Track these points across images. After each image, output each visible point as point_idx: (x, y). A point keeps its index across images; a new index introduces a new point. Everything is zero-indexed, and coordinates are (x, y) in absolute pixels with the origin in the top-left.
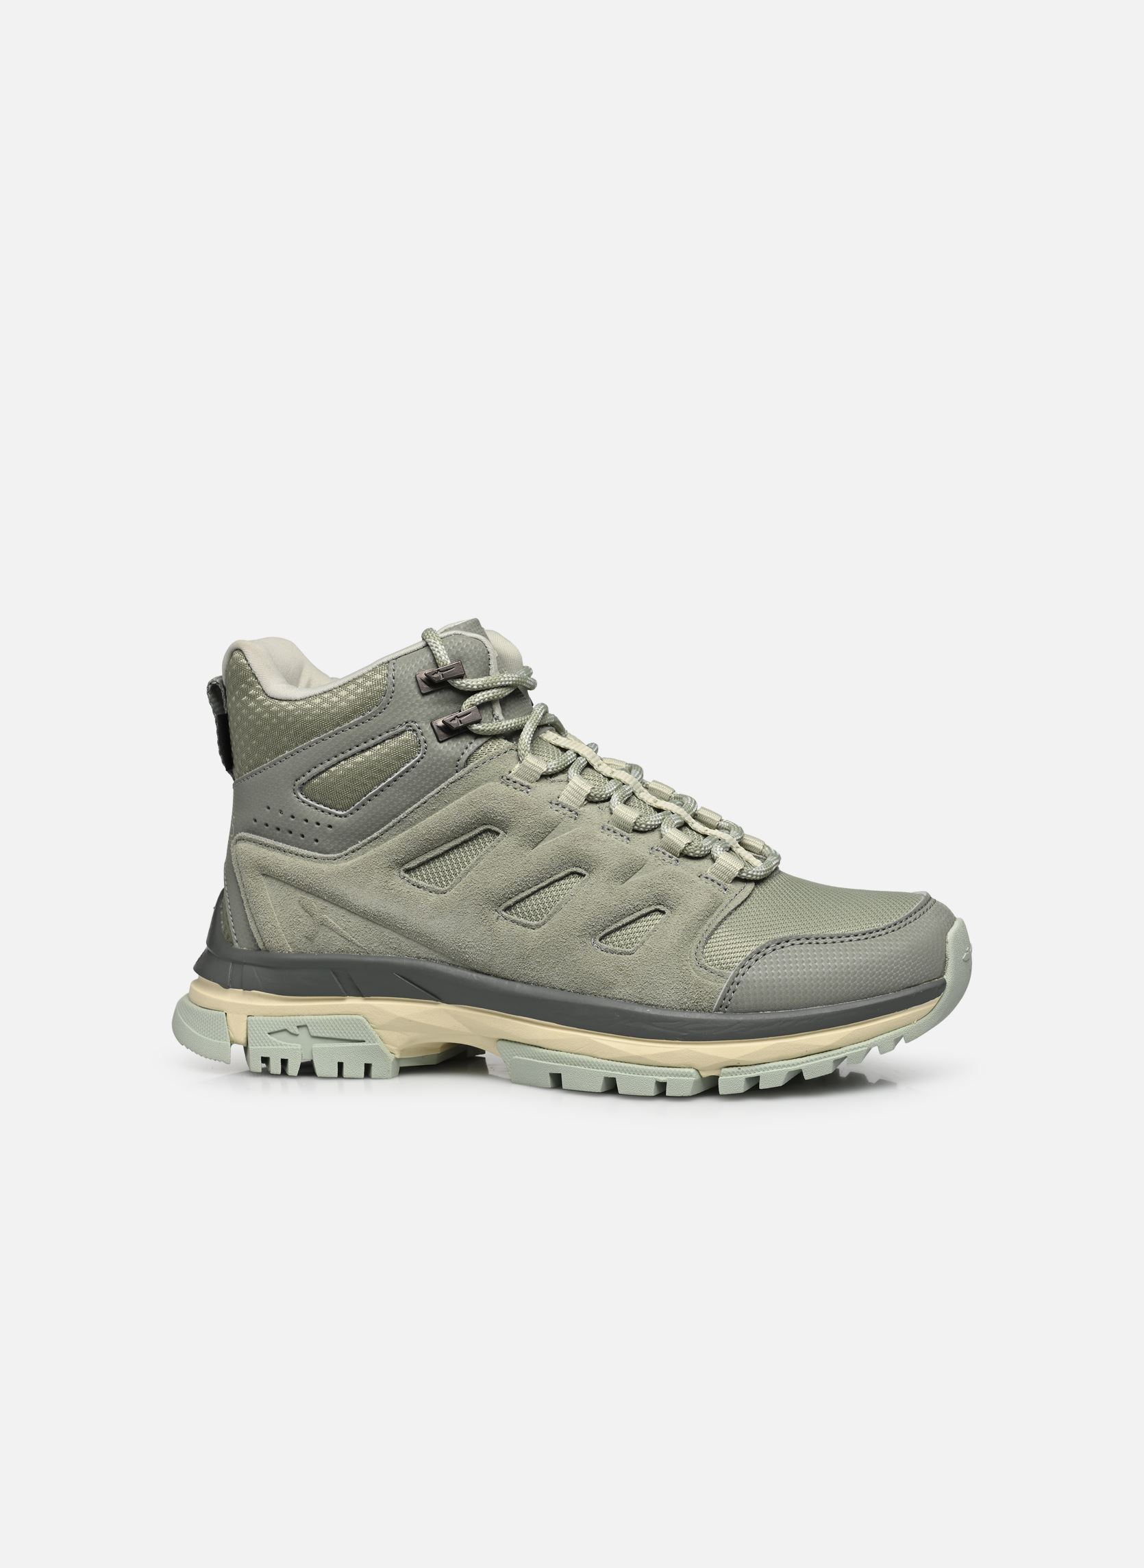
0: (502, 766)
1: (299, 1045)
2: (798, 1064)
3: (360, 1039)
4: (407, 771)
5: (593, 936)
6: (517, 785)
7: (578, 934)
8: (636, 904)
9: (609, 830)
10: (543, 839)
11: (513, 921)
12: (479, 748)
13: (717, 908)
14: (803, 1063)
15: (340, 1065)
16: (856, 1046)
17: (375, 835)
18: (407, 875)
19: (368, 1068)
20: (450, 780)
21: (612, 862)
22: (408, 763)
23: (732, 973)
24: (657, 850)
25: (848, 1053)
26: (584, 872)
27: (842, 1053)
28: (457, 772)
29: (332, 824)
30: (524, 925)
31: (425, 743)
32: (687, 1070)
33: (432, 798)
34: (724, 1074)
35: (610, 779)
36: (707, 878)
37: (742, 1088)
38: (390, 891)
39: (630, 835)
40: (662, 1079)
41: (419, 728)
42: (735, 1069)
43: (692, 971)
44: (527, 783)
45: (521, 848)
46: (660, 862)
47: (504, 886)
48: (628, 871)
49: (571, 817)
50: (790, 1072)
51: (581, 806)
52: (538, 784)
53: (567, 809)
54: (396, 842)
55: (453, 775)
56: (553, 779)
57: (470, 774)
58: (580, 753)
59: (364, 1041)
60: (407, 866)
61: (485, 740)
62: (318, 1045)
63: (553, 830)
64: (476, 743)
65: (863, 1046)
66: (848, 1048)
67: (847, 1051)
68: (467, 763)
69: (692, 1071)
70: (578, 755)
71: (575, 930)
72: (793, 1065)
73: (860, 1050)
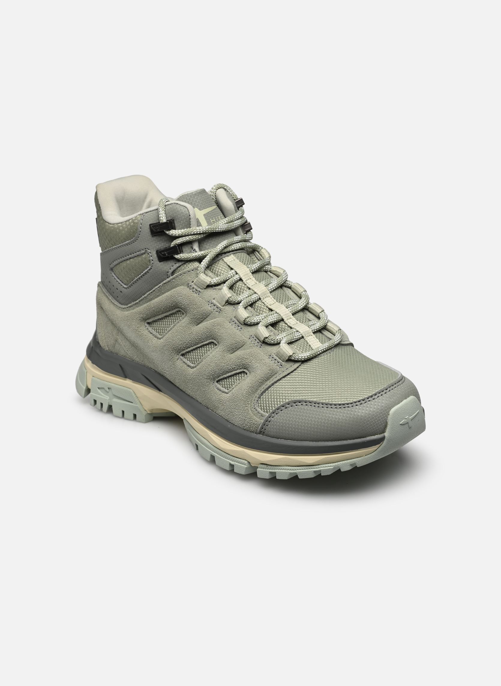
0: (189, 278)
1: (108, 397)
2: (295, 470)
3: (131, 401)
4: (146, 273)
5: (214, 379)
6: (194, 290)
7: (205, 377)
8: (233, 367)
9: (233, 321)
10: (202, 321)
11: (184, 362)
12: (179, 267)
13: (273, 376)
14: (298, 470)
15: (123, 412)
16: (327, 465)
17: (137, 301)
18: (147, 325)
19: (135, 416)
20: (164, 282)
21: (227, 341)
22: (146, 269)
23: (267, 415)
24: (253, 337)
25: (322, 468)
26: (217, 343)
27: (319, 468)
28: (168, 278)
29: (122, 291)
30: (188, 366)
31: (153, 261)
32: (243, 461)
33: (157, 290)
34: (260, 468)
35: (250, 289)
36: (273, 358)
37: (268, 477)
38: (139, 332)
39: (242, 326)
40: (232, 463)
41: (150, 253)
42: (265, 466)
43: (250, 410)
44: (199, 290)
45: (190, 325)
46: (252, 345)
47: (180, 343)
48: (234, 348)
49: (217, 312)
50: (291, 474)
51: (223, 306)
52: (205, 291)
53: (216, 307)
54: (143, 308)
55: (166, 279)
56: (215, 288)
57: (173, 280)
58: (238, 272)
59: (132, 402)
60: (148, 321)
61: (183, 263)
62: (115, 400)
63: (207, 317)
64: (178, 265)
65: (331, 466)
66: (322, 466)
67: (322, 467)
68: (173, 273)
69: (246, 462)
70: (237, 274)
71: (205, 375)
72: (293, 470)
73: (329, 468)
